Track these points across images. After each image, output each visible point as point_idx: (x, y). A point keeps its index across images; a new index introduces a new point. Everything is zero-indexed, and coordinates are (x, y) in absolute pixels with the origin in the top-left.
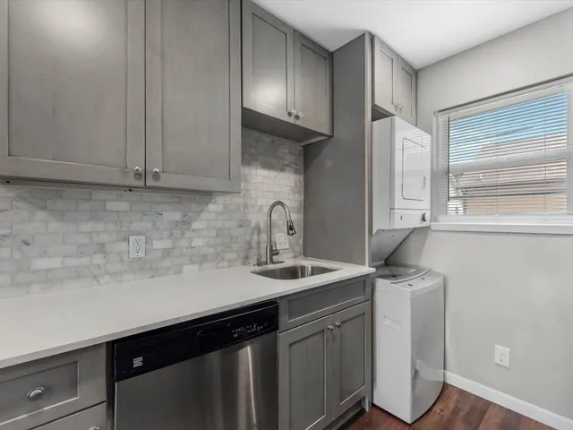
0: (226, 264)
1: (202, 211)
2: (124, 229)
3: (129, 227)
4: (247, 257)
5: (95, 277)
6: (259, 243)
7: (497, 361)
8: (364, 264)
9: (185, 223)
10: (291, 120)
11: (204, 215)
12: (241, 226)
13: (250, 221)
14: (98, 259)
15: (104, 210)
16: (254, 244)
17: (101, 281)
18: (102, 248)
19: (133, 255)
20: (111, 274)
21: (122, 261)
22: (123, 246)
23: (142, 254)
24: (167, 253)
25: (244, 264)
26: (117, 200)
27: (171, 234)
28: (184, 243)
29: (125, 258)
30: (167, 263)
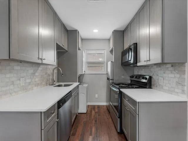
0: (43, 86)
1: (38, 70)
2: (19, 76)
3: (20, 75)
4: (47, 83)
5: (11, 93)
6: (49, 79)
7: (96, 97)
8: (77, 82)
9: (34, 74)
10: (62, 46)
11: (38, 71)
12: (46, 74)
13: (47, 73)
14: (12, 87)
15: (13, 69)
16: (48, 80)
17: (13, 95)
18: (13, 83)
19: (21, 85)
20: (15, 92)
21: (18, 87)
22: (18, 82)
23: (24, 84)
24: (30, 83)
25: (46, 86)
26: (17, 66)
27: (31, 77)
28: (33, 80)
29: (19, 86)
30: (29, 87)
